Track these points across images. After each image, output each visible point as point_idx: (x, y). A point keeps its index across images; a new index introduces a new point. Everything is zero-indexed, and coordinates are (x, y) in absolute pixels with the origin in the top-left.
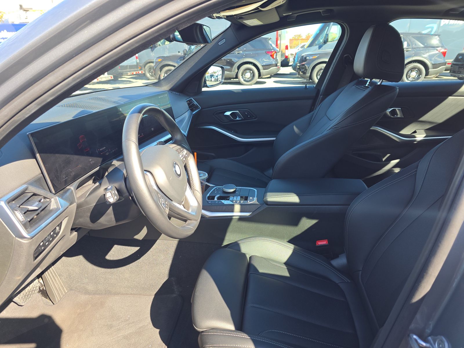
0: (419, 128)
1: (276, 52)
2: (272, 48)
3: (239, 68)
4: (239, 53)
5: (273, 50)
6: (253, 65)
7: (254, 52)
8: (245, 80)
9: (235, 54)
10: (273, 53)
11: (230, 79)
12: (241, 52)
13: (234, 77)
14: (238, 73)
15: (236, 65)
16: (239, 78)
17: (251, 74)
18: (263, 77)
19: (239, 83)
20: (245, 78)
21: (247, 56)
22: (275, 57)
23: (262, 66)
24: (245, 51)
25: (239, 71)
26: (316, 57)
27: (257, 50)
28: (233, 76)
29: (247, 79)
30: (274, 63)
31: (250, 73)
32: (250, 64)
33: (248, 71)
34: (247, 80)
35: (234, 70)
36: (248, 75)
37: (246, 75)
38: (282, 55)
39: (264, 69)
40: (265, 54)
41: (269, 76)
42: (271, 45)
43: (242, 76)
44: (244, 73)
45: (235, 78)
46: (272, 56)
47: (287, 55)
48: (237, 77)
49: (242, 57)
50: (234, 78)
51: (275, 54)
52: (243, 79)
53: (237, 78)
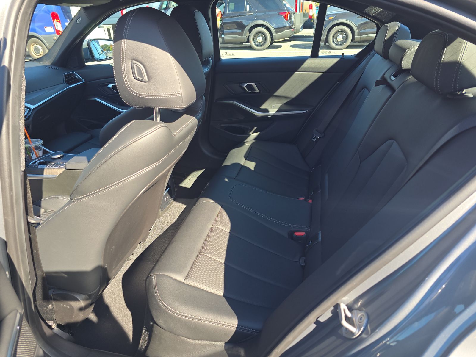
0: (278, 103)
1: (289, 13)
2: (286, 9)
3: (250, 30)
4: (250, 15)
5: (287, 11)
6: (265, 28)
7: (266, 14)
8: (257, 45)
9: (246, 16)
10: (287, 14)
11: (242, 43)
12: (253, 14)
13: (246, 41)
14: (250, 37)
15: (248, 28)
16: (250, 42)
17: (263, 38)
18: (276, 41)
19: (250, 48)
20: (257, 42)
21: (258, 18)
22: (289, 18)
23: (275, 28)
24: (257, 12)
25: (250, 34)
26: (333, 17)
27: (269, 11)
28: (244, 40)
29: (259, 43)
30: (287, 25)
31: (262, 36)
32: (262, 27)
33: (260, 35)
34: (259, 45)
35: (246, 33)
36: (260, 39)
37: (258, 38)
38: (305, 15)
39: (277, 32)
40: (278, 15)
41: (283, 40)
42: (285, 5)
43: (254, 40)
44: (256, 37)
45: (247, 43)
46: (285, 17)
47: (311, 14)
48: (248, 41)
49: (253, 19)
50: (245, 43)
51: (289, 15)
52: (255, 43)
53: (249, 43)
